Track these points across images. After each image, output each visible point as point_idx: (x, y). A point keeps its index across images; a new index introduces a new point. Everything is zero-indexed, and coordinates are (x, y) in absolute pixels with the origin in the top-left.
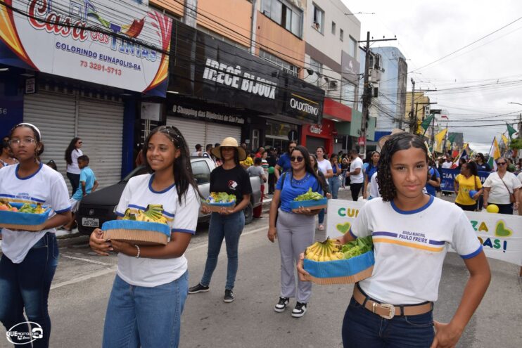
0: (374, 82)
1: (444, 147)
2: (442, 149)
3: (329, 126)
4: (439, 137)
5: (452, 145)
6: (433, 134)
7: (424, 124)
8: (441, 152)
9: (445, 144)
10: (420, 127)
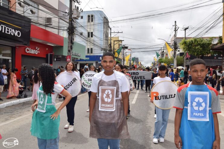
0: (76, 18)
1: (130, 64)
2: (129, 65)
3: (47, 49)
4: (127, 59)
5: (133, 62)
6: (124, 57)
7: (118, 51)
8: (129, 66)
9: (130, 62)
10: (116, 53)
